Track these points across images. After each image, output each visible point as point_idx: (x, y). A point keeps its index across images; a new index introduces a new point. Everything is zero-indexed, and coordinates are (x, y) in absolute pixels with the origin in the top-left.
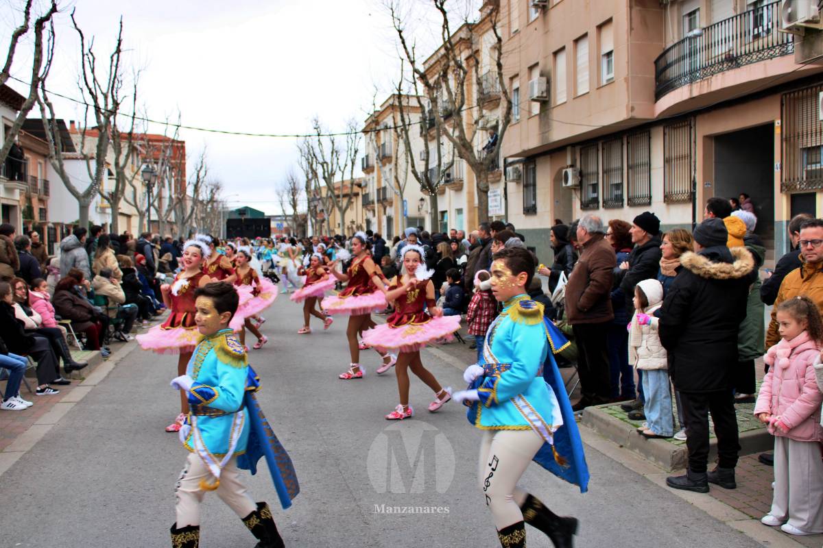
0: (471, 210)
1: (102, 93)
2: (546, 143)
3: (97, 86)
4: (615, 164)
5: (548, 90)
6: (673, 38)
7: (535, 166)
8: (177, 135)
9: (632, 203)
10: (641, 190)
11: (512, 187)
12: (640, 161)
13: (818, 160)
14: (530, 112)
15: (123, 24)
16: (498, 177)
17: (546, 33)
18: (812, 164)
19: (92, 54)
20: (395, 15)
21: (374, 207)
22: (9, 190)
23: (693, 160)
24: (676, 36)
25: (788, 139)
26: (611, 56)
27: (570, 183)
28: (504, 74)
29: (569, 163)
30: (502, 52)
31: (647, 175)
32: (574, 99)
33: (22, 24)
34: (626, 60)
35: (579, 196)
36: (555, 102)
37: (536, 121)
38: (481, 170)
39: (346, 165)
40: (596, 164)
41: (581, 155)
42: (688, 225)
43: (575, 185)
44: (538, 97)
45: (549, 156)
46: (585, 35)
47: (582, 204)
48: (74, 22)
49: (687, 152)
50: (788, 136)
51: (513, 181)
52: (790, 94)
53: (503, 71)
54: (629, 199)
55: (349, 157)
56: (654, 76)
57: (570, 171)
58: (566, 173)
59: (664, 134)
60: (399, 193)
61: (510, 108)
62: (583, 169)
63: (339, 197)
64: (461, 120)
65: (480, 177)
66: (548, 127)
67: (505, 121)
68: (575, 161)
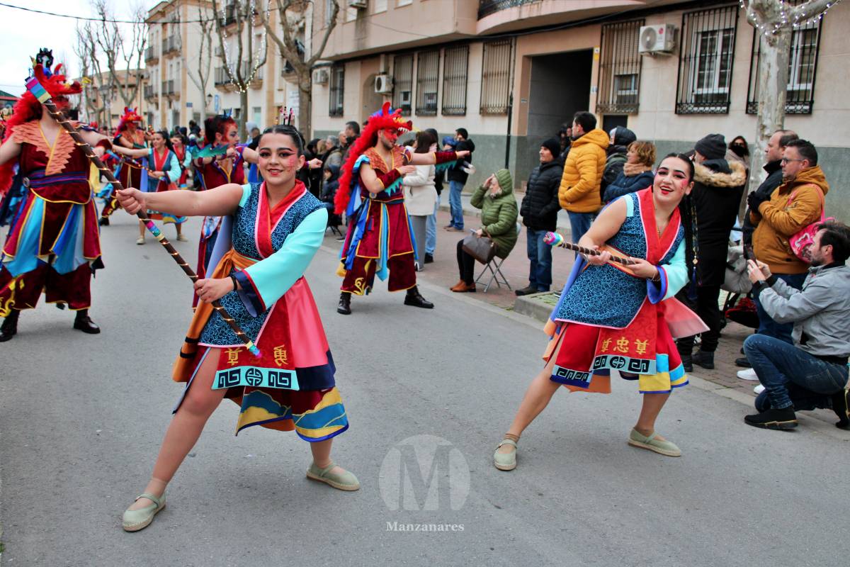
0: (270, 108)
2: (361, 49)
4: (430, 74)
7: (344, 70)
9: (446, 112)
10: (456, 101)
11: (317, 89)
12: (457, 74)
13: (628, 87)
14: (345, 18)
18: (622, 89)
21: (158, 100)
23: (511, 77)
25: (606, 66)
27: (384, 89)
29: (382, 70)
31: (464, 87)
32: (395, 9)
36: (374, 10)
37: (352, 27)
38: (304, 71)
39: (132, 55)
40: (410, 73)
41: (395, 63)
42: (503, 136)
43: (389, 92)
44: (357, 4)
45: (359, 63)
49: (506, 69)
50: (606, 63)
51: (320, 83)
52: (610, 25)
54: (443, 109)
58: (379, 80)
59: (484, 50)
60: (201, 88)
61: (336, 12)
62: (396, 76)
63: (123, 86)
64: (286, 20)
65: (302, 77)
66: (365, 34)
67: (330, 24)
68: (389, 68)
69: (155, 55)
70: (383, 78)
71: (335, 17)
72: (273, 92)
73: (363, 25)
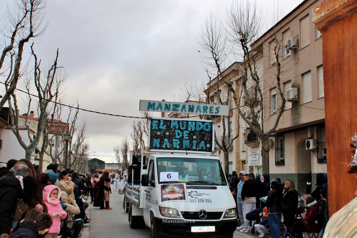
0: (237, 162)
1: (42, 91)
2: (296, 125)
5: (299, 95)
7: (284, 138)
8: (76, 118)
15: (59, 53)
16: (257, 144)
17: (297, 63)
19: (39, 69)
20: (214, 52)
27: (311, 147)
29: (309, 136)
30: (280, 71)
32: (317, 99)
33: (10, 45)
35: (316, 155)
36: (303, 102)
37: (290, 112)
41: (317, 132)
43: (315, 149)
44: (292, 99)
45: (294, 133)
47: (318, 160)
48: (32, 50)
53: (280, 82)
57: (311, 141)
58: (308, 143)
61: (284, 103)
62: (319, 139)
65: (264, 142)
66: (298, 116)
67: (280, 111)
68: (313, 135)
72: (239, 153)
73: (296, 110)
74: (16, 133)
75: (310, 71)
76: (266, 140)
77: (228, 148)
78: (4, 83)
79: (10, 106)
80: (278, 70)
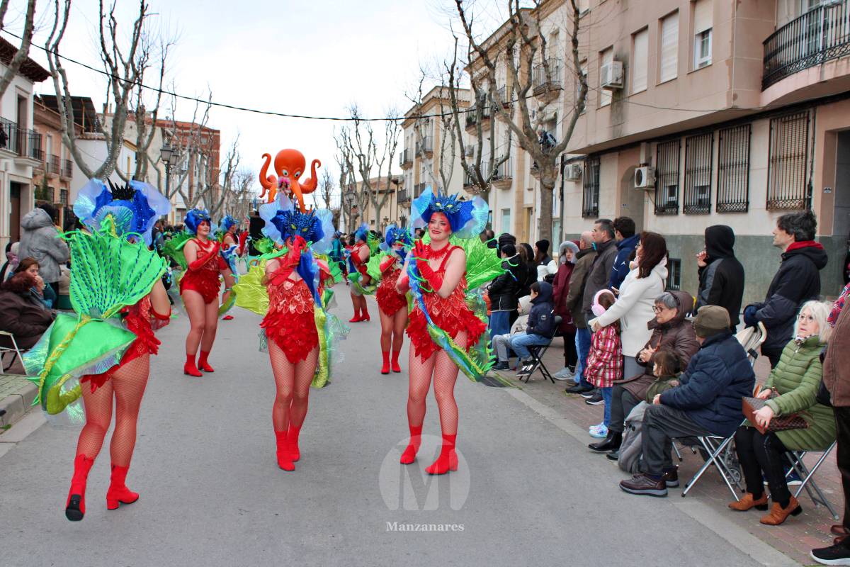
0: (520, 210)
1: (123, 63)
2: (617, 138)
3: (117, 54)
4: (702, 163)
5: (624, 77)
6: (789, 14)
7: (600, 164)
9: (722, 209)
10: (734, 193)
11: (570, 187)
12: (735, 160)
14: (599, 102)
17: (624, 11)
19: (112, 18)
22: (20, 167)
23: (809, 160)
24: (792, 12)
26: (708, 36)
27: (644, 183)
28: (579, 52)
29: (643, 161)
30: (579, 26)
31: (744, 177)
32: (657, 86)
34: (730, 39)
35: (654, 200)
36: (631, 88)
37: (606, 112)
38: (546, 164)
39: (384, 159)
40: (677, 163)
41: (658, 152)
43: (652, 187)
44: (611, 84)
45: (617, 153)
46: (676, 11)
47: (656, 208)
49: (802, 149)
51: (572, 179)
53: (578, 48)
54: (718, 205)
55: (387, 149)
56: (762, 60)
58: (639, 172)
59: (771, 129)
60: (443, 189)
61: (584, 92)
62: (659, 168)
63: (374, 193)
64: (525, 106)
65: (544, 171)
66: (622, 119)
67: (577, 107)
68: (651, 158)
69: (409, 158)
70: (644, 171)
71: (583, 98)
72: (523, 192)
73: (619, 109)
74: (71, 147)
75: (646, 28)
76: (548, 166)
77: (488, 181)
78: (44, 47)
79: (58, 92)
80: (574, 23)
